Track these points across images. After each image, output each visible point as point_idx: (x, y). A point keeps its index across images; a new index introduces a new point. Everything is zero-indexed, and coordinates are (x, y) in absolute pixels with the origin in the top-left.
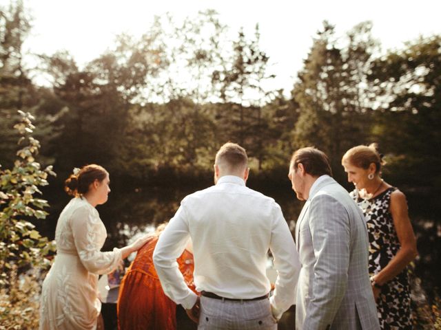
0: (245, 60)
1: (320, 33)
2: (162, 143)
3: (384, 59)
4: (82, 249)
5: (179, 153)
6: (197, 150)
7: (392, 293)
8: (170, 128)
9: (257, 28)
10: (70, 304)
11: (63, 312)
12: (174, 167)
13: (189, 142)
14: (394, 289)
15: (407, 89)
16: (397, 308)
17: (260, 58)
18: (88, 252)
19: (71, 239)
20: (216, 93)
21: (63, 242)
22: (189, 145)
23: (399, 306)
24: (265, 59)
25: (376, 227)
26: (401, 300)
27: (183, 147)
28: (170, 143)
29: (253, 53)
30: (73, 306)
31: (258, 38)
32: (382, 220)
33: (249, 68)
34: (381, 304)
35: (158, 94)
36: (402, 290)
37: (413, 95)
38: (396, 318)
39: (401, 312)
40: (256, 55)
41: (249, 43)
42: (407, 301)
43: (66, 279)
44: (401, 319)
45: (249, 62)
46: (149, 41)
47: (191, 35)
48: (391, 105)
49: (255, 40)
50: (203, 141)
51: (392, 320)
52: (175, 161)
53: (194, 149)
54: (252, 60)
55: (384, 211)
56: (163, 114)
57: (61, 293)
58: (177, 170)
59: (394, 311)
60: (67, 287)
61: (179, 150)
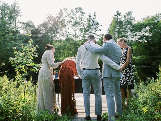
0: (91, 25)
1: (116, 16)
2: (64, 52)
3: (136, 24)
4: (49, 61)
7: (128, 72)
8: (66, 47)
9: (95, 14)
10: (46, 75)
11: (44, 77)
14: (128, 71)
15: (144, 34)
16: (129, 76)
17: (96, 24)
18: (50, 62)
19: (46, 59)
20: (81, 35)
21: (44, 60)
22: (72, 53)
23: (129, 75)
24: (97, 24)
25: (124, 56)
26: (130, 74)
28: (66, 52)
29: (93, 22)
30: (47, 76)
31: (95, 17)
32: (125, 54)
33: (92, 27)
34: (125, 75)
35: (62, 36)
36: (130, 71)
37: (145, 36)
38: (128, 78)
39: (130, 77)
40: (95, 23)
41: (92, 19)
42: (131, 74)
43: (45, 69)
44: (130, 79)
45: (92, 25)
46: (59, 18)
47: (73, 16)
48: (139, 39)
49: (94, 18)
51: (127, 79)
54: (93, 25)
55: (126, 52)
56: (64, 43)
57: (44, 73)
59: (128, 76)
60: (45, 71)
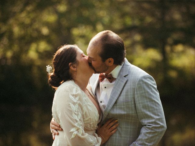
5: (40, 37)
6: (76, 32)
12: (31, 65)
13: (60, 15)
22: (58, 22)
27: (47, 24)
50: (86, 13)
52: (32, 54)
53: (69, 29)
58: (35, 71)
61: (39, 31)
